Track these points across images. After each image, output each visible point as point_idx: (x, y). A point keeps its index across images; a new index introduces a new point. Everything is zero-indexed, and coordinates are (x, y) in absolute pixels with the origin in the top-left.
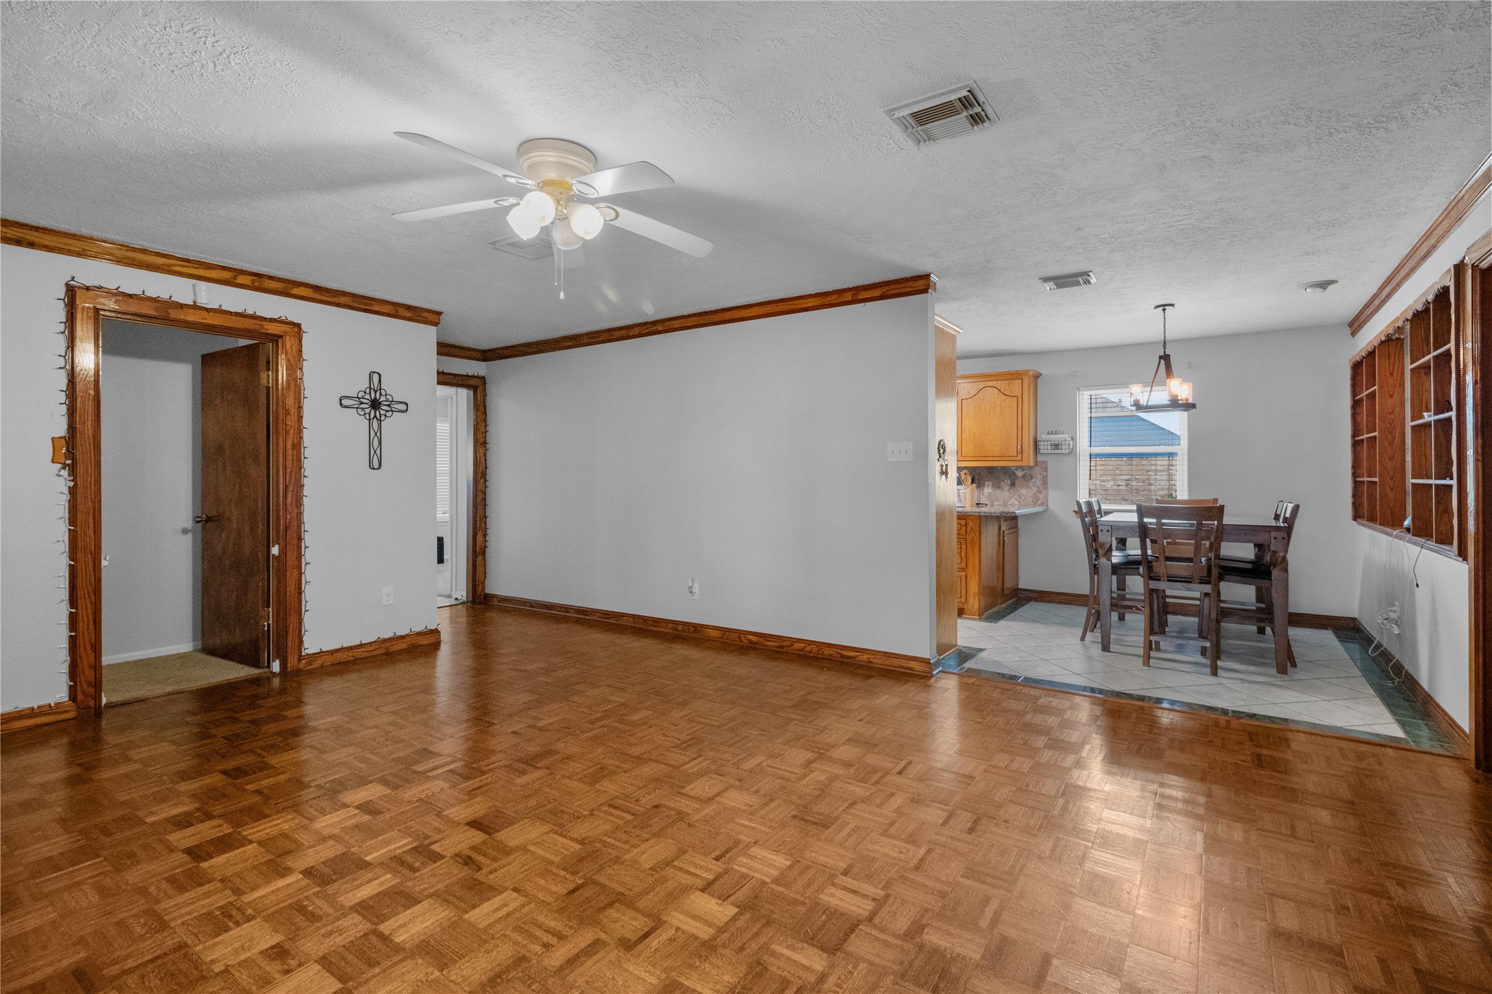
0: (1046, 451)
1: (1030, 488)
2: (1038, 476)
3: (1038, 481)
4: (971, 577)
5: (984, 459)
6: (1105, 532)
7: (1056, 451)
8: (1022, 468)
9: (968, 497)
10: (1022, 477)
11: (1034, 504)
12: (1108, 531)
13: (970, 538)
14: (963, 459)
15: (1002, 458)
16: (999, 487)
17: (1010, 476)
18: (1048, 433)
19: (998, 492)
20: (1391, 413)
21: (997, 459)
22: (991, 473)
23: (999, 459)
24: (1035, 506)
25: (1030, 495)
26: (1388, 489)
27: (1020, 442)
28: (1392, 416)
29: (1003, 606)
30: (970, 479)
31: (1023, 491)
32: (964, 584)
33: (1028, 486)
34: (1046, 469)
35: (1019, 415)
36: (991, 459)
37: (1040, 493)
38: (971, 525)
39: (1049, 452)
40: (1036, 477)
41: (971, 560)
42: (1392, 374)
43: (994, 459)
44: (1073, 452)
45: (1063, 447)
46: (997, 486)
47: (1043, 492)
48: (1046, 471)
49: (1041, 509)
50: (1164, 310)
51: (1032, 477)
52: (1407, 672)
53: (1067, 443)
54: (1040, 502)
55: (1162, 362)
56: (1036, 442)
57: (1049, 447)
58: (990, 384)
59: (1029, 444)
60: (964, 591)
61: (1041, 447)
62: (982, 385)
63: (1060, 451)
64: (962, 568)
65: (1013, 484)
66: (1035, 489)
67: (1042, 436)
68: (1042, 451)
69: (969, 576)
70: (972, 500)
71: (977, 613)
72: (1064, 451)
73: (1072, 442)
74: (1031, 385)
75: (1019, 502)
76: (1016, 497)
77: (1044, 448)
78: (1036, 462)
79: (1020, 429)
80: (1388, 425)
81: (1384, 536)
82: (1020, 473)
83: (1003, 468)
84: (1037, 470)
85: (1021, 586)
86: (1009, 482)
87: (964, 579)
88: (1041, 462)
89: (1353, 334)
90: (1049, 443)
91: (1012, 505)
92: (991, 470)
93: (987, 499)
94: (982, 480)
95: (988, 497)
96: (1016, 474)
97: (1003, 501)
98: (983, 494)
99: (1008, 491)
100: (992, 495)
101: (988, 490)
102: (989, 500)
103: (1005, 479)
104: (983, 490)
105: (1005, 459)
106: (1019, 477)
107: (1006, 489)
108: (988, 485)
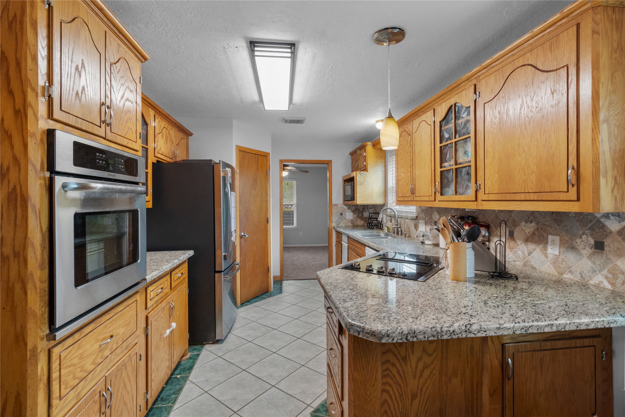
14: (486, 197)
16: (573, 248)
17: (592, 229)
19: (571, 257)
21: (532, 197)
22: (558, 221)
23: (536, 197)
31: (620, 265)
36: (522, 197)
43: (528, 197)
46: (569, 245)
65: (599, 246)
75: (613, 284)
76: (605, 272)
82: (613, 226)
86: (592, 242)
93: (552, 266)
94: (544, 232)
95: (555, 263)
96: (603, 226)
97: (579, 276)
98: (547, 257)
99: (589, 257)
100: (560, 260)
101: (553, 250)
102: (555, 268)
103: (584, 234)
104: (546, 249)
105: (545, 196)
106: (611, 232)
107: (584, 252)
108: (553, 242)
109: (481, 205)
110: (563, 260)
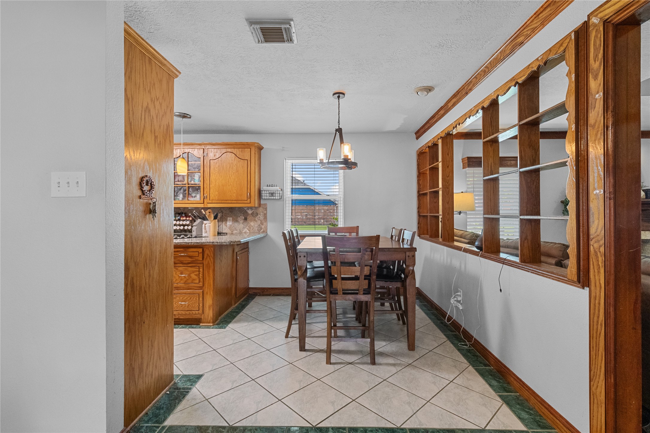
0: (266, 198)
1: (256, 221)
2: (261, 213)
3: (261, 217)
4: (207, 293)
5: (225, 202)
6: (302, 257)
7: (272, 198)
8: (251, 208)
9: (212, 229)
10: (252, 214)
11: (259, 232)
12: (305, 256)
13: (207, 262)
14: (210, 202)
15: (238, 202)
16: (237, 221)
17: (243, 214)
18: (267, 186)
19: (236, 224)
20: (448, 177)
21: (234, 202)
22: (231, 212)
23: (235, 202)
24: (259, 234)
25: (256, 226)
26: (447, 220)
27: (249, 191)
28: (448, 178)
29: (236, 305)
30: (213, 216)
31: (252, 224)
32: (201, 299)
33: (255, 220)
34: (266, 209)
35: (249, 173)
36: (230, 202)
37: (262, 224)
38: (207, 252)
39: (268, 198)
40: (260, 214)
41: (207, 279)
42: (448, 155)
43: (232, 202)
44: (281, 198)
45: (276, 195)
46: (235, 220)
47: (264, 224)
48: (266, 210)
49: (262, 235)
50: (339, 97)
51: (257, 214)
52: (475, 339)
53: (278, 192)
54: (262, 230)
55: (338, 134)
56: (260, 192)
57: (268, 195)
58: (229, 150)
59: (255, 192)
60: (201, 305)
61: (263, 195)
62: (224, 151)
63: (274, 198)
64: (200, 287)
65: (246, 219)
66: (259, 222)
67: (264, 188)
68: (263, 198)
69: (205, 293)
70: (214, 232)
71: (211, 321)
72: (276, 198)
73: (281, 192)
74: (256, 153)
75: (249, 231)
76: (247, 227)
77: (265, 195)
78: (260, 205)
79: (249, 182)
80: (447, 183)
81: (445, 248)
82: (250, 212)
83: (239, 208)
84: (261, 209)
85: (251, 285)
86: (243, 218)
87: (201, 295)
88: (263, 204)
89: (417, 138)
90: (268, 192)
91: (245, 233)
92: (231, 209)
93: (229, 229)
94: (226, 216)
95: (230, 228)
96: (247, 212)
97: (239, 231)
98: (227, 226)
99: (242, 223)
100: (232, 226)
101: (229, 223)
102: (230, 230)
103: (241, 215)
104: (226, 223)
105: (239, 202)
106: (249, 214)
107: (241, 222)
108: (230, 220)
109: (207, 205)
110: (233, 226)
